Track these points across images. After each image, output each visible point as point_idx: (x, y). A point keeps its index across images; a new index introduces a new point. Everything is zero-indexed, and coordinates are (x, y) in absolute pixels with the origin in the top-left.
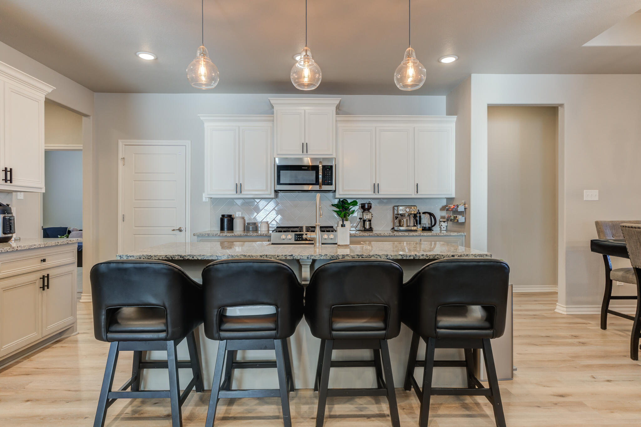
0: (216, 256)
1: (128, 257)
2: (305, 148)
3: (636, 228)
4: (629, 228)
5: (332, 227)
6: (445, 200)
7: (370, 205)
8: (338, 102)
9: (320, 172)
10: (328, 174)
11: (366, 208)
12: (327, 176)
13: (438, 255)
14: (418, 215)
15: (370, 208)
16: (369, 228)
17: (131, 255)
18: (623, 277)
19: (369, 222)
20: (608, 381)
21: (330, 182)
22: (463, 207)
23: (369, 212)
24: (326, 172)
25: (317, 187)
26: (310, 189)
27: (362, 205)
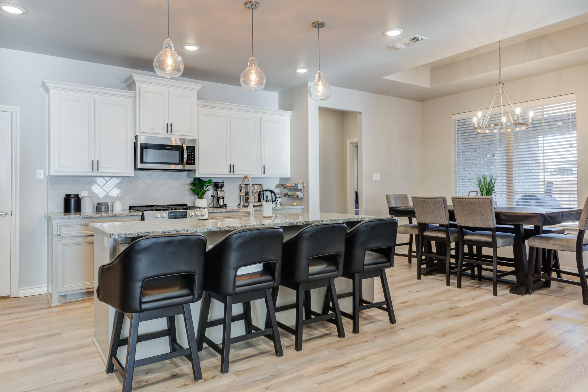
0: (207, 229)
1: (126, 235)
2: (169, 128)
3: (421, 198)
4: (417, 199)
5: (186, 205)
6: (279, 180)
7: (222, 184)
8: (200, 88)
9: (185, 152)
10: (191, 154)
11: (217, 186)
12: (190, 156)
13: (350, 219)
14: (262, 192)
15: (222, 186)
16: (223, 205)
17: (129, 233)
18: (404, 230)
19: (222, 199)
20: (417, 292)
21: (192, 162)
22: (302, 185)
23: (222, 190)
24: (189, 152)
25: (179, 167)
26: (172, 168)
27: (215, 184)
